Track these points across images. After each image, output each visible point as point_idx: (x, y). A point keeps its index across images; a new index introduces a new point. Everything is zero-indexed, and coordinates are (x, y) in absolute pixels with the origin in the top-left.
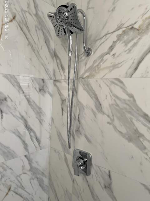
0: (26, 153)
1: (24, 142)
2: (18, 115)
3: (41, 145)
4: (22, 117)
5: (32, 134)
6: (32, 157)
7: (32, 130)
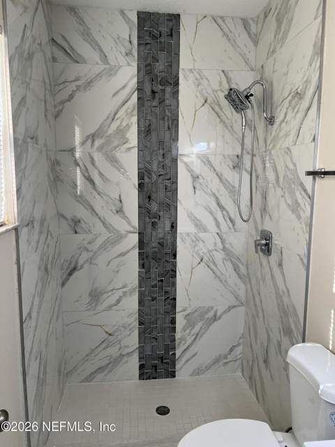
0: (219, 231)
1: (215, 219)
2: (210, 192)
3: (235, 227)
4: (214, 195)
5: (224, 213)
6: (224, 236)
7: (224, 208)
